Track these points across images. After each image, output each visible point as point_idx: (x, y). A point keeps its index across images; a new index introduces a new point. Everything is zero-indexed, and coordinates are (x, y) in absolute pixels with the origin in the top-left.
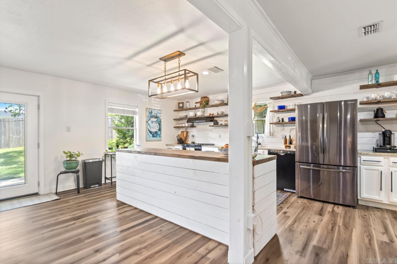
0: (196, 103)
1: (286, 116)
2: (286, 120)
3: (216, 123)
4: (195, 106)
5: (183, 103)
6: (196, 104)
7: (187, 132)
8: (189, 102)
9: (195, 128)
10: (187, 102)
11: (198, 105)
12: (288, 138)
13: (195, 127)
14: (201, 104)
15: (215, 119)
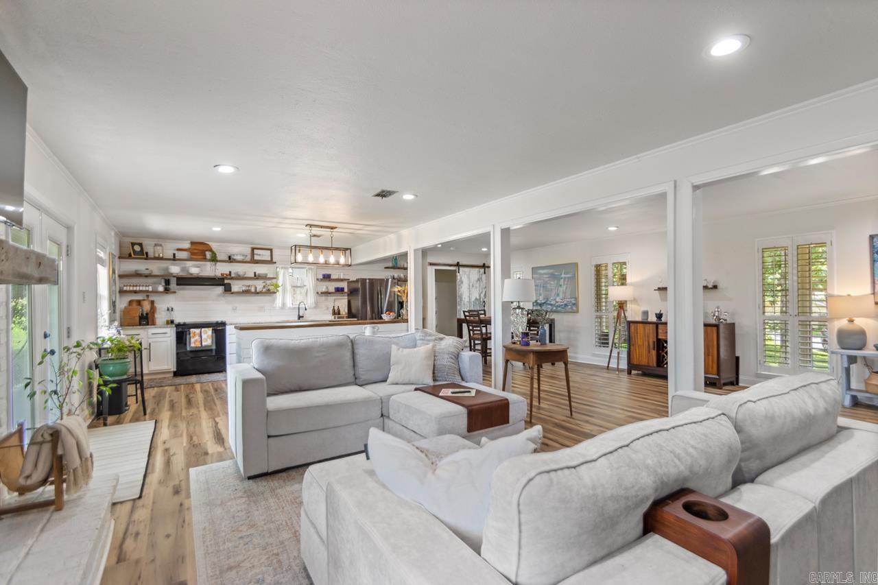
0: (179, 250)
1: (331, 287)
2: (332, 289)
3: (228, 289)
4: (174, 255)
5: (141, 245)
6: (176, 252)
7: (152, 302)
8: (161, 245)
9: (174, 294)
10: (156, 245)
11: (184, 255)
12: (336, 308)
13: (175, 292)
14: (192, 254)
15: (226, 281)
